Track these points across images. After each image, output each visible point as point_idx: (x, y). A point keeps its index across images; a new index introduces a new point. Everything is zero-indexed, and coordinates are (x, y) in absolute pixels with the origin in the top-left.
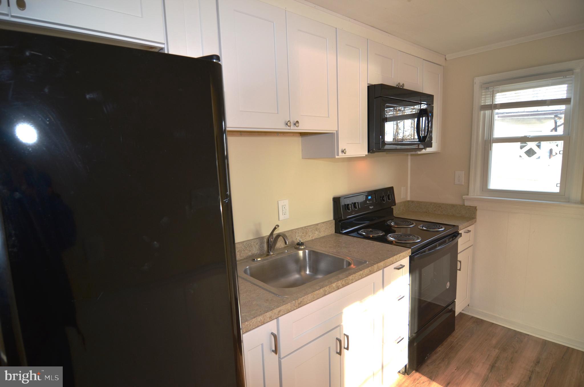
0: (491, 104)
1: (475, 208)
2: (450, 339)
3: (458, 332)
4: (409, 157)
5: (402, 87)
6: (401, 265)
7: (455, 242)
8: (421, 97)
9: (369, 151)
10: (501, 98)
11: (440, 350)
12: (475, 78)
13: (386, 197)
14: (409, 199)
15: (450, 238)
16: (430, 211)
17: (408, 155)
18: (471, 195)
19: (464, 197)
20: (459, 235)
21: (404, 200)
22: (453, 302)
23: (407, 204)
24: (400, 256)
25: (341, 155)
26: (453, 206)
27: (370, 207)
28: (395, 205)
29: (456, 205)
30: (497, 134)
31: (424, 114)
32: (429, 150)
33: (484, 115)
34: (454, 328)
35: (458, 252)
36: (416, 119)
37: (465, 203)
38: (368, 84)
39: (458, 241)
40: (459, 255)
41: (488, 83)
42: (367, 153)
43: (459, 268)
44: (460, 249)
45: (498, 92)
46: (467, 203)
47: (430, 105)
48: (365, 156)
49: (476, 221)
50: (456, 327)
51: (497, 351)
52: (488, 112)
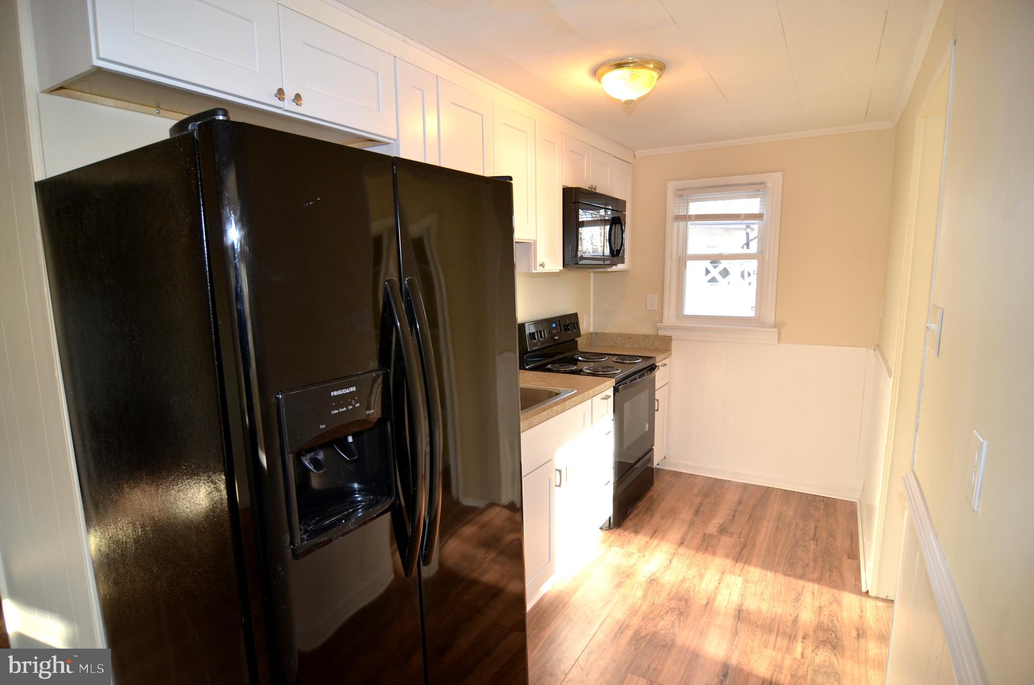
0: (685, 214)
1: (670, 338)
2: (649, 494)
3: (657, 486)
4: (592, 275)
5: (594, 190)
6: (607, 396)
7: (652, 377)
8: (606, 200)
9: (564, 266)
10: (695, 208)
11: (642, 505)
12: (669, 182)
13: (572, 326)
14: (591, 331)
15: (648, 371)
16: (618, 345)
17: (590, 272)
18: (666, 322)
19: (658, 324)
20: (657, 368)
21: (586, 332)
22: (650, 450)
23: (592, 336)
24: (606, 385)
25: (540, 270)
26: (645, 337)
27: (555, 338)
28: (580, 336)
29: (649, 335)
30: (691, 250)
31: (618, 223)
32: (620, 267)
33: (678, 227)
34: (653, 483)
35: (656, 389)
36: (608, 227)
37: (659, 332)
38: (563, 186)
39: (655, 376)
40: (657, 393)
41: (682, 190)
42: (561, 268)
43: (656, 409)
44: (658, 385)
45: (693, 201)
46: (661, 333)
47: (621, 212)
48: (559, 271)
49: (671, 354)
50: (655, 482)
51: (699, 498)
52: (682, 224)
